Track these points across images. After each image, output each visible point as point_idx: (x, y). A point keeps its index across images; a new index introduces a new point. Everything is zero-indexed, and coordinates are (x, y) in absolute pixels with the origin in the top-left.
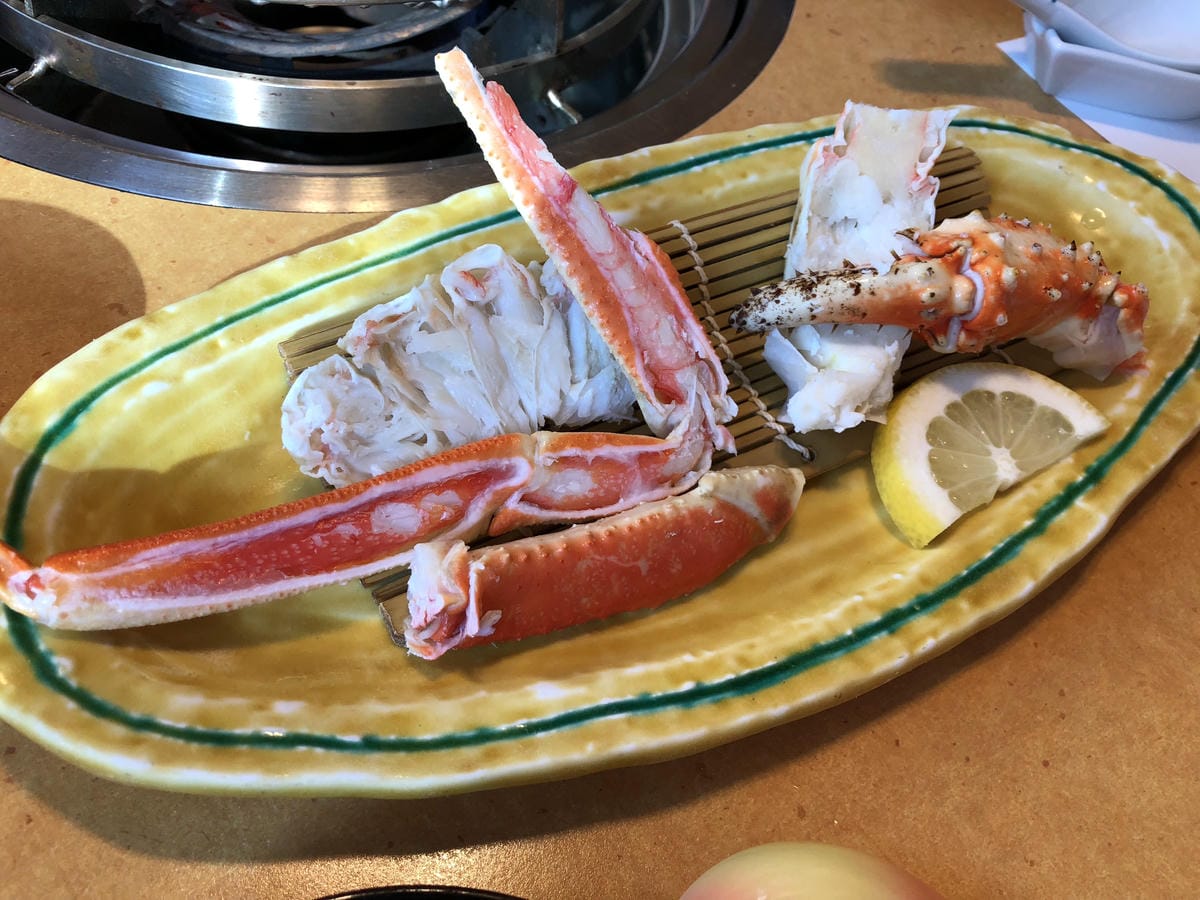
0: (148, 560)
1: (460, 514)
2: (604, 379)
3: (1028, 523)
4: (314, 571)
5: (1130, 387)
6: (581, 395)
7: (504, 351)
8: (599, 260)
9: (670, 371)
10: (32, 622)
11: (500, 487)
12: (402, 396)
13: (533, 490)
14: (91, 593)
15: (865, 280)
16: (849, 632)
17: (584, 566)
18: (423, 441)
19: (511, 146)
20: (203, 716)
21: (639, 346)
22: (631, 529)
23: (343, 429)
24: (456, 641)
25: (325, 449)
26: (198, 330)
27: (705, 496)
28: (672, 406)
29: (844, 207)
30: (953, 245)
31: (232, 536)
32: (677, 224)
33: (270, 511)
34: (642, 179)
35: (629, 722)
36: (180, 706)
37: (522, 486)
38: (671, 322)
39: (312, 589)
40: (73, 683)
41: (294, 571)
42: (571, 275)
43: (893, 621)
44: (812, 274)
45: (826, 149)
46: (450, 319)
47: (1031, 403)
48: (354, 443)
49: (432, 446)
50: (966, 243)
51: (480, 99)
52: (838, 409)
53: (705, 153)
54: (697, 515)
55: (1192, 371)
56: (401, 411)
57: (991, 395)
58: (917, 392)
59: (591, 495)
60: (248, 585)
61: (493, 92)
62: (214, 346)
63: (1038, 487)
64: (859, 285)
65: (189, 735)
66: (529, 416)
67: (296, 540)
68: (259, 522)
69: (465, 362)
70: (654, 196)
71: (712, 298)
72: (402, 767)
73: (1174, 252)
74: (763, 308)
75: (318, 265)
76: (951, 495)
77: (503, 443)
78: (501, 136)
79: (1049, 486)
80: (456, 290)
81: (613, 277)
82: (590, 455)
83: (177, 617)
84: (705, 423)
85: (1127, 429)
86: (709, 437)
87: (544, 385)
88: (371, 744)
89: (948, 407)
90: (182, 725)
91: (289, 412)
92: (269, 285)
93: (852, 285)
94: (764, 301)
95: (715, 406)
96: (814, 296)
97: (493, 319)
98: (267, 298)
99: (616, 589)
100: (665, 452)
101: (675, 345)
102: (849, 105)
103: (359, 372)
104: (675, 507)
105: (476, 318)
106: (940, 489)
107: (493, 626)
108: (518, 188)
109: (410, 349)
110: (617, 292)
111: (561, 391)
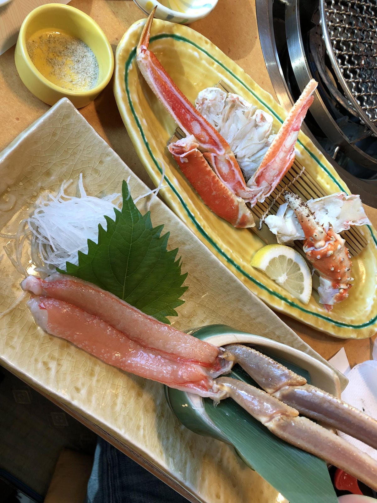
0: (161, 73)
1: (204, 143)
2: (253, 165)
3: (271, 290)
4: (175, 114)
5: (321, 308)
6: (247, 161)
7: (248, 135)
8: (283, 146)
9: (264, 179)
10: (136, 55)
11: (215, 149)
12: (225, 115)
13: (218, 158)
14: (148, 64)
15: (311, 217)
16: (223, 251)
17: (207, 178)
18: (216, 126)
19: (300, 110)
20: (135, 104)
21: (267, 167)
22: (221, 185)
23: (210, 104)
24: (176, 155)
25: (203, 103)
26: (215, 58)
27: (238, 201)
28: (256, 184)
29: (330, 208)
30: (332, 237)
31: (175, 90)
32: (304, 168)
33: (184, 96)
34: (312, 155)
35: (179, 203)
36: (134, 97)
37: (218, 155)
38: (276, 173)
39: (171, 116)
40: (128, 71)
41: (174, 109)
42: (276, 140)
43: (230, 261)
44: (307, 204)
45: (343, 195)
46: (249, 116)
47: (303, 281)
48: (208, 109)
49: (217, 128)
50: (334, 239)
51: (308, 96)
52: (275, 227)
53: (328, 170)
54: (232, 201)
55: (334, 324)
56: (221, 117)
57: (299, 269)
58: (290, 249)
59: (224, 174)
60: (166, 100)
61: (311, 98)
62: (213, 64)
63: (282, 290)
64: (309, 216)
65: (130, 102)
66: (235, 150)
67: (181, 105)
68: (181, 95)
69: (240, 126)
70: (309, 161)
71: (289, 187)
72: (146, 154)
73: (366, 312)
74: (292, 197)
75: (246, 79)
76: (268, 266)
77: (226, 145)
78: (301, 105)
79: (283, 293)
80: (257, 115)
81: (280, 152)
82: (234, 168)
83: (151, 87)
84: (255, 196)
85: (309, 310)
86: (252, 198)
87: (244, 151)
88: (147, 144)
89: (291, 259)
90: (131, 100)
91: (207, 90)
92: (235, 70)
93: (308, 214)
94: (294, 196)
95: (261, 196)
96: (301, 207)
97: (254, 128)
98: (231, 71)
99: (206, 189)
100: (243, 188)
101: (271, 176)
102: (358, 196)
103: (225, 101)
104: (231, 194)
105: (253, 123)
106: (268, 263)
107: (184, 162)
108: (291, 117)
109: (236, 111)
110: (277, 155)
111: (245, 156)
